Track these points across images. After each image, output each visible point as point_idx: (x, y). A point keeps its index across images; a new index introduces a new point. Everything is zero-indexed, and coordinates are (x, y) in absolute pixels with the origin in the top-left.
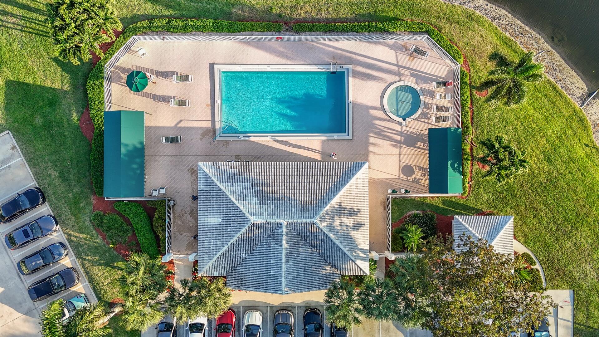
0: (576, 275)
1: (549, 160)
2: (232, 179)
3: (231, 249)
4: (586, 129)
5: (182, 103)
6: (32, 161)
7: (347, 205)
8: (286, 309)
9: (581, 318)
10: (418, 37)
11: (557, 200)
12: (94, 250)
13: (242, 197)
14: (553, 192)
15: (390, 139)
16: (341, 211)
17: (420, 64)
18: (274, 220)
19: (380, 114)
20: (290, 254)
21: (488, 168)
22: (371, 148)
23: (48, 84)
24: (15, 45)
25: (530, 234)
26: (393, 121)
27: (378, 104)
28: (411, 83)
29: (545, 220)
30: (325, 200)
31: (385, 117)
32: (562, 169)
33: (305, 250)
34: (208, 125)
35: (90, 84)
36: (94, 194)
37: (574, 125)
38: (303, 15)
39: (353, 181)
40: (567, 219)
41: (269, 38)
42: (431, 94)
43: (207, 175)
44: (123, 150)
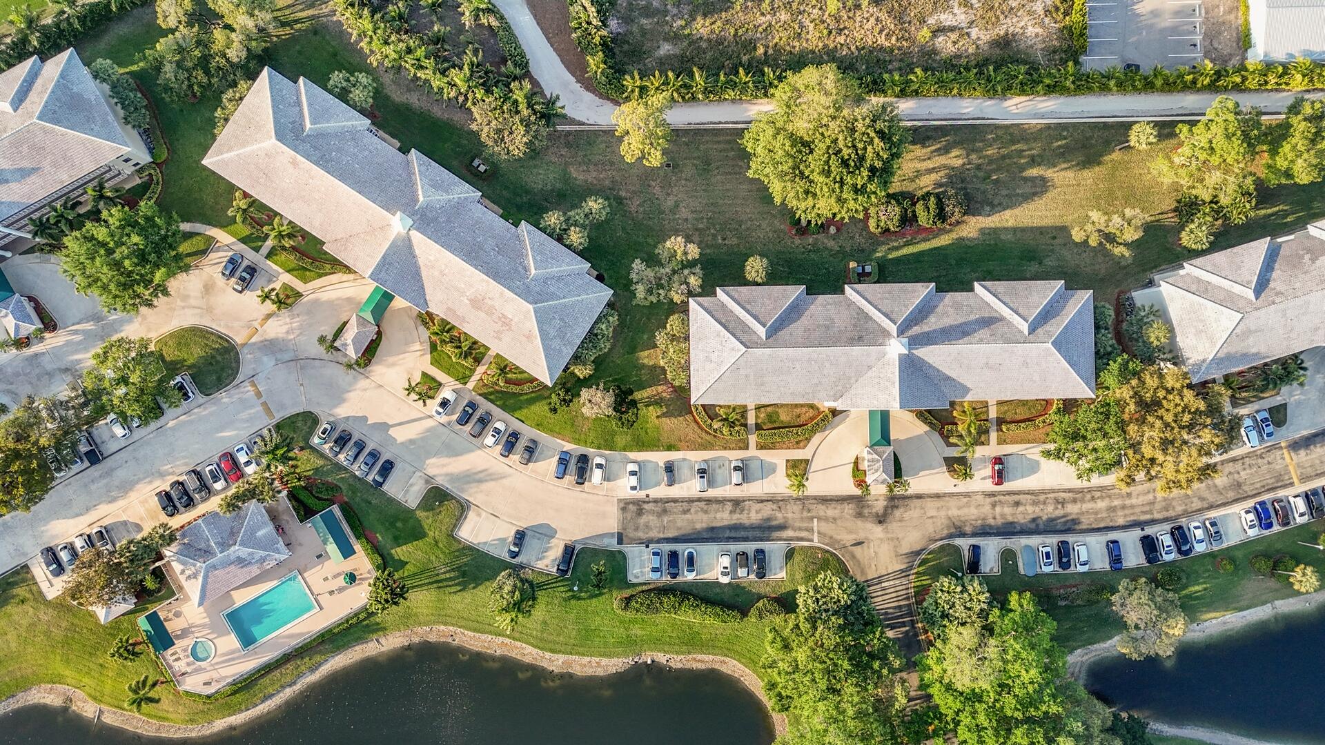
0: (50, 610)
1: (101, 665)
2: (263, 560)
3: (242, 524)
4: (90, 695)
5: (326, 579)
6: (391, 501)
7: (193, 580)
8: (204, 500)
9: (34, 588)
10: (213, 691)
11: (85, 646)
12: (328, 473)
13: (251, 554)
14: (89, 649)
15: (197, 626)
16: (195, 576)
17: (204, 677)
18: (225, 553)
19: (210, 637)
20: (208, 541)
21: (130, 642)
22: (205, 615)
23: (404, 548)
24: (433, 558)
25: (89, 618)
26: (202, 637)
27: (215, 641)
28: (203, 664)
29: (85, 631)
30: (206, 577)
31: (208, 637)
32: (91, 665)
33: (202, 546)
34: (305, 575)
35: (380, 561)
36: (346, 503)
37: (98, 694)
38: (288, 666)
39: (198, 594)
40: (73, 638)
41: (295, 642)
42: (188, 664)
43: (279, 553)
44: (331, 540)
